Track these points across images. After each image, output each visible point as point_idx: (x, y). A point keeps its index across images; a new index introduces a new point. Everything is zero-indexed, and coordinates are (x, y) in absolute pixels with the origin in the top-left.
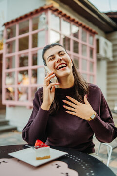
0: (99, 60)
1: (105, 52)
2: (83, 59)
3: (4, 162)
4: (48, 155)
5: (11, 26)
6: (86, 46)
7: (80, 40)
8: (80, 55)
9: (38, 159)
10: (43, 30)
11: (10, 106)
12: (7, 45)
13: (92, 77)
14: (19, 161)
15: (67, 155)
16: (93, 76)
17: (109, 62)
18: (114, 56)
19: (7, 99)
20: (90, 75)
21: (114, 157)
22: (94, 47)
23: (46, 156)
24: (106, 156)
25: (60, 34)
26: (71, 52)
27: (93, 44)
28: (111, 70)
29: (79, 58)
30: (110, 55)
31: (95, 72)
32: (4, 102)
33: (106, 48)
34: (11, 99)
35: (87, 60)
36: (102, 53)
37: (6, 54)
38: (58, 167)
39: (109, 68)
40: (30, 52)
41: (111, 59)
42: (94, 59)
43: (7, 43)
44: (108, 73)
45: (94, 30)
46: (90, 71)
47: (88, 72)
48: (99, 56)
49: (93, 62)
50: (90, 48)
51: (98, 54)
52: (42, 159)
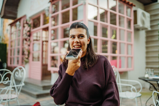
0: (137, 30)
1: (143, 22)
2: (120, 29)
5: (55, 2)
6: (124, 17)
7: (117, 13)
8: (117, 26)
10: (82, 5)
11: (54, 72)
12: (53, 19)
13: (130, 47)
16: (131, 45)
17: (148, 32)
18: (151, 27)
19: (52, 66)
20: (128, 44)
22: (132, 18)
25: (98, 8)
26: (108, 24)
27: (130, 16)
29: (116, 28)
30: (148, 25)
31: (133, 41)
33: (144, 18)
34: (56, 66)
35: (124, 30)
36: (139, 23)
37: (52, 26)
39: (147, 37)
41: (149, 29)
42: (132, 30)
43: (52, 17)
44: (147, 42)
45: (131, 3)
46: (127, 41)
47: (125, 41)
48: (137, 27)
49: (131, 32)
50: (127, 19)
51: (135, 25)
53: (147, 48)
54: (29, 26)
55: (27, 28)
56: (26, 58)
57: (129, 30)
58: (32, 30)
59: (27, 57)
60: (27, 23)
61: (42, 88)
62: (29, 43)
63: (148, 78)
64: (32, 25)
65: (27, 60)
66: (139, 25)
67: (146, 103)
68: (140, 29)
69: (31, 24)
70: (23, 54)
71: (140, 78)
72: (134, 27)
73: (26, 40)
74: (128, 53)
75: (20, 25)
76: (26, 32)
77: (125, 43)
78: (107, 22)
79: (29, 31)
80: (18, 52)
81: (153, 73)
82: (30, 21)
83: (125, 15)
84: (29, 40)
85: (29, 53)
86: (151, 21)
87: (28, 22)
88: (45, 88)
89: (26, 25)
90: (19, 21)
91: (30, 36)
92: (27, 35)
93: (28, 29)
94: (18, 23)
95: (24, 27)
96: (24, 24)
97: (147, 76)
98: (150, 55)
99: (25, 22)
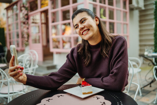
0: (132, 10)
1: (138, 2)
2: (117, 10)
3: (61, 96)
4: (91, 91)
8: (114, 7)
9: (84, 94)
11: (57, 53)
12: (52, 2)
13: (125, 26)
14: (71, 95)
15: (103, 91)
16: (127, 24)
17: (141, 11)
18: (145, 6)
19: (54, 48)
20: (124, 24)
21: (144, 94)
23: (89, 91)
26: (107, 5)
28: (143, 18)
29: (113, 9)
30: (141, 4)
31: (128, 21)
32: (52, 50)
34: (57, 47)
35: (121, 11)
36: (134, 3)
37: (51, 9)
38: (98, 99)
39: (141, 16)
40: (71, 7)
41: (143, 8)
42: (128, 10)
44: (140, 21)
46: (124, 20)
47: (122, 21)
48: (132, 7)
49: (126, 13)
51: (131, 5)
52: (87, 93)
53: (140, 26)
54: (26, 9)
55: (24, 12)
56: (26, 41)
57: (125, 10)
58: (30, 13)
59: (26, 39)
60: (24, 7)
61: (46, 69)
62: (27, 26)
64: (29, 9)
65: (27, 43)
66: (133, 5)
68: (135, 9)
69: (28, 7)
70: (23, 37)
72: (129, 6)
73: (24, 23)
74: (124, 33)
75: (17, 9)
76: (24, 16)
77: (121, 23)
78: (105, 4)
79: (27, 15)
80: (18, 35)
82: (26, 4)
84: (28, 23)
85: (28, 36)
87: (25, 5)
89: (23, 8)
90: (15, 5)
91: (28, 19)
92: (25, 18)
93: (26, 12)
94: (15, 7)
95: (21, 10)
96: (21, 8)
97: (146, 53)
98: (143, 33)
99: (22, 5)
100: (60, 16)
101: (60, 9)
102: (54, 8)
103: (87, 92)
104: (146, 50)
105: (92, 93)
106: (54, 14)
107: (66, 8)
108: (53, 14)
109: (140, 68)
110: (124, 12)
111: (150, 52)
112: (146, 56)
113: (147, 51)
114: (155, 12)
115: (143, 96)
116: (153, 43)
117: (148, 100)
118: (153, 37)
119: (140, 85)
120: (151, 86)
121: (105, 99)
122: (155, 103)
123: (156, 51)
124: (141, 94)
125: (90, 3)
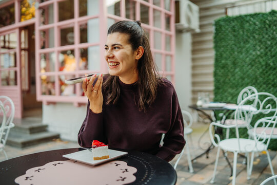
0: (179, 32)
1: (189, 20)
2: (155, 31)
3: (59, 164)
4: (107, 155)
6: (160, 11)
7: (150, 4)
8: (151, 26)
9: (96, 159)
11: (49, 103)
12: (41, 11)
13: (168, 58)
14: (75, 162)
16: (171, 56)
17: (195, 35)
18: (201, 27)
19: (44, 94)
20: (167, 55)
21: (197, 170)
22: (172, 13)
23: (104, 156)
24: (186, 168)
27: (170, 10)
28: (198, 47)
29: (149, 30)
30: (195, 25)
31: (173, 51)
32: (40, 97)
33: (190, 14)
34: (50, 93)
35: (161, 33)
36: (183, 22)
39: (194, 43)
40: (76, 22)
41: (198, 31)
42: (173, 32)
43: (40, 8)
44: (194, 51)
46: (166, 49)
47: (163, 51)
48: (180, 27)
49: (171, 36)
50: (166, 14)
51: (178, 24)
52: (100, 159)
53: (193, 60)
57: (168, 32)
61: (28, 132)
63: (201, 106)
66: (182, 25)
67: (199, 142)
68: (184, 31)
71: (190, 107)
72: (176, 27)
74: (166, 70)
77: (161, 54)
81: (207, 99)
83: (162, 9)
86: (201, 18)
88: (33, 130)
97: (199, 103)
98: (198, 71)
100: (56, 36)
101: (55, 25)
102: (44, 23)
103: (100, 156)
104: (199, 98)
105: (108, 157)
106: (45, 33)
107: (66, 23)
108: (42, 33)
109: (191, 128)
110: (166, 35)
111: (205, 101)
112: (199, 108)
113: (201, 99)
114: (215, 38)
115: (195, 172)
116: (212, 88)
117: (203, 179)
118: (211, 79)
119: (191, 156)
120: (207, 157)
121: (128, 165)
122: (212, 182)
123: (215, 101)
124: (192, 170)
125: (109, 18)
